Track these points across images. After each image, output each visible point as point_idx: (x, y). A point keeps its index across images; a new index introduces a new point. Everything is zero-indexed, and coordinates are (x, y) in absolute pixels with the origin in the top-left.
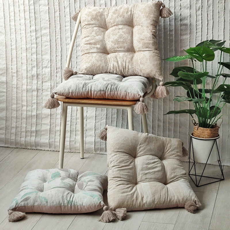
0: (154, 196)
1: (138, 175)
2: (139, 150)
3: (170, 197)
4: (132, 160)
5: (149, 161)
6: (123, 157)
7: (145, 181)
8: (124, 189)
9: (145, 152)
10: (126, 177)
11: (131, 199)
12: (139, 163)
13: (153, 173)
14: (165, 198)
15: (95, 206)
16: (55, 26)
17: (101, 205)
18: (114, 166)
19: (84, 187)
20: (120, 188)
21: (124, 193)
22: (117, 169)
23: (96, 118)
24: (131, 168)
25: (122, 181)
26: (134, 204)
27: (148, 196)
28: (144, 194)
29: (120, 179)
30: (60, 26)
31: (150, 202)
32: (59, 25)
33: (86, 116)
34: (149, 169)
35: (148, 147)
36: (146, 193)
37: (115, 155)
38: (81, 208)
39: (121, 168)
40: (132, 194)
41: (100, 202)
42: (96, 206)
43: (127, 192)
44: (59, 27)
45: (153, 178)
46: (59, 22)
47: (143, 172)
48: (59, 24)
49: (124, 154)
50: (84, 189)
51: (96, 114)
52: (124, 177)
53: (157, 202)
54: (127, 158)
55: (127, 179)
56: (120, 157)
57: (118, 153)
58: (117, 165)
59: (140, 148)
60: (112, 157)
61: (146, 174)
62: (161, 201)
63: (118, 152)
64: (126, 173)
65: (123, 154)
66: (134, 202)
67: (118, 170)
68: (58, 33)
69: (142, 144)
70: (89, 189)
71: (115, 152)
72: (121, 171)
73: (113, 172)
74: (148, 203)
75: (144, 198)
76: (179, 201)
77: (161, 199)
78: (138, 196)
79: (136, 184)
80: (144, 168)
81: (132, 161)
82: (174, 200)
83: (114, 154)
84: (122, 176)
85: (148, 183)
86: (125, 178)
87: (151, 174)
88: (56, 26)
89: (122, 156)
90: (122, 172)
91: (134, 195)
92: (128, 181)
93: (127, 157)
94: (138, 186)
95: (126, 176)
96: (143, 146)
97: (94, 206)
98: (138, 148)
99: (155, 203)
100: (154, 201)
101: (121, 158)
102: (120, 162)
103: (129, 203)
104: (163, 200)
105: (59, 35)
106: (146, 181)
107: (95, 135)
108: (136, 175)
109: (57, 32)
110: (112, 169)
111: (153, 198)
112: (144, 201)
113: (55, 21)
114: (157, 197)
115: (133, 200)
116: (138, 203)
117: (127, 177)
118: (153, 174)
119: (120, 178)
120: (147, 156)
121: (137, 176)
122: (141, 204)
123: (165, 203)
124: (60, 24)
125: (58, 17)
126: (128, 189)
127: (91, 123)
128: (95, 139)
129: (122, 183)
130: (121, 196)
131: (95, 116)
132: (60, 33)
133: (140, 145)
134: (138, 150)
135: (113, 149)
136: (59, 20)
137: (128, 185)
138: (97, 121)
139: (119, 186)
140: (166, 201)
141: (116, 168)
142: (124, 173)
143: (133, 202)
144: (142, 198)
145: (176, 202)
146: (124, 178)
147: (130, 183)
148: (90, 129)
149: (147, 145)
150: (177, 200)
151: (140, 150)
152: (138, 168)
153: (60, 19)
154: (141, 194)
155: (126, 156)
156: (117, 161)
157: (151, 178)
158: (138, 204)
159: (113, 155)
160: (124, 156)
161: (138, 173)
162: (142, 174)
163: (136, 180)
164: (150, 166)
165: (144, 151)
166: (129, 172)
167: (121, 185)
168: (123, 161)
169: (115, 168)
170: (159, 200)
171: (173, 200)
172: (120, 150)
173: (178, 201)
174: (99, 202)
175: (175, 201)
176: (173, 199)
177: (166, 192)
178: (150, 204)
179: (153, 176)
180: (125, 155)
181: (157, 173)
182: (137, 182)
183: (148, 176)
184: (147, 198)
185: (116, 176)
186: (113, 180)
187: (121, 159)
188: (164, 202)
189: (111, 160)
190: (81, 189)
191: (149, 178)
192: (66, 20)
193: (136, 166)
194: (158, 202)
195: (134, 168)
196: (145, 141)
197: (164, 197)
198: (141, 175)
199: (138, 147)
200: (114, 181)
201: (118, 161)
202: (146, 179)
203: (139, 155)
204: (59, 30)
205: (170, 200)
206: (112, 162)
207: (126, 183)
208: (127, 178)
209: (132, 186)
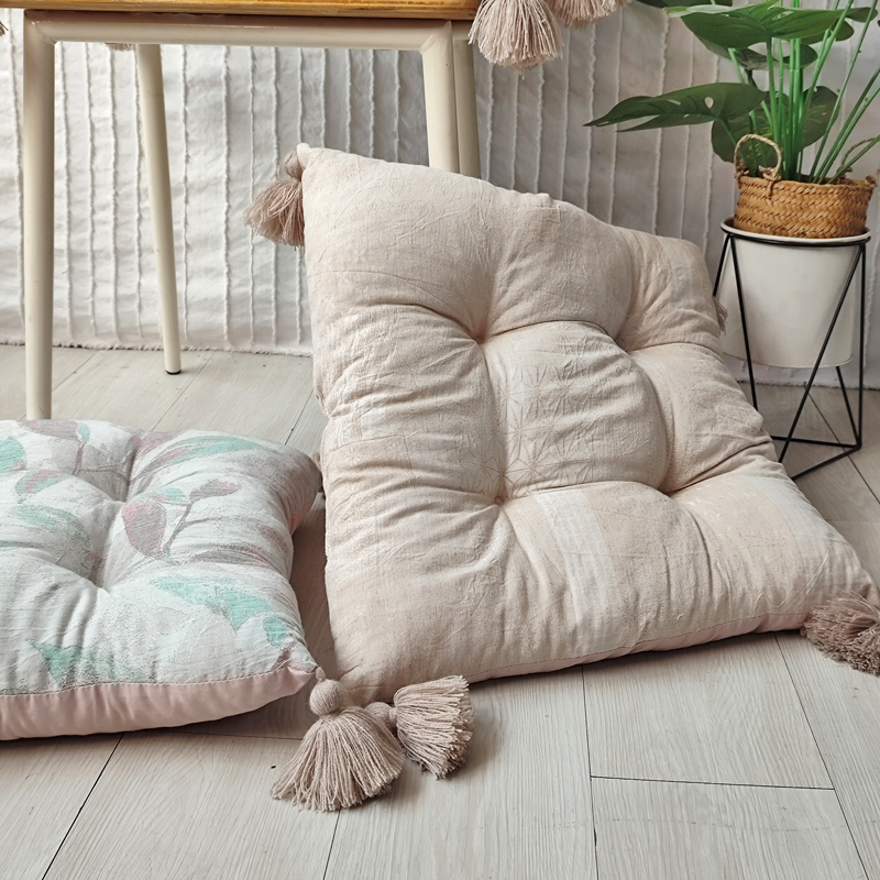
0: (631, 576)
1: (511, 446)
2: (505, 292)
3: (725, 576)
4: (468, 351)
5: (572, 357)
6: (415, 336)
7: (556, 483)
8: (437, 539)
9: (542, 306)
10: (440, 459)
11: (490, 606)
12: (511, 373)
13: (603, 427)
14: (697, 585)
15: (248, 684)
17: (288, 676)
18: (361, 394)
19: (168, 532)
20: (410, 534)
21: (437, 565)
22: (381, 410)
23: (232, 190)
24: (471, 400)
25: (422, 490)
26: (508, 635)
27: (593, 581)
28: (568, 570)
29: (404, 475)
31: (611, 620)
33: (186, 178)
34: (579, 402)
35: (560, 276)
36: (580, 556)
37: (363, 322)
38: (143, 697)
39: (408, 405)
40: (489, 571)
41: (285, 655)
42: (257, 682)
43: (457, 560)
45: (604, 462)
47: (545, 423)
49: (423, 317)
50: (167, 549)
51: (228, 171)
52: (429, 458)
53: (651, 615)
54: (441, 340)
55: (451, 471)
56: (399, 334)
57: (385, 307)
58: (380, 389)
59: (513, 276)
60: (348, 333)
61: (562, 435)
62: (674, 609)
63: (379, 302)
64: (440, 437)
65: (413, 315)
66: (507, 628)
67: (390, 419)
69: (525, 256)
70: (199, 546)
71: (361, 303)
72: (411, 424)
73: (358, 430)
74: (596, 624)
75: (567, 596)
76: (778, 597)
77: (673, 590)
78: (530, 583)
79: (501, 498)
80: (546, 398)
81: (472, 356)
82: (750, 596)
83: (355, 318)
84: (415, 456)
85: (575, 494)
86: (439, 464)
87: (588, 437)
89: (413, 329)
90: (417, 432)
91: (503, 574)
92: (458, 484)
93: (439, 333)
94: (516, 511)
95: (444, 456)
96: (530, 268)
97: (236, 684)
98: (498, 282)
99: (642, 624)
100: (632, 613)
101: (404, 338)
102: (402, 366)
103: (478, 634)
104: (689, 598)
106: (564, 482)
107: (228, 266)
108: (503, 444)
110: (346, 411)
111: (629, 592)
112: (575, 616)
114: (647, 582)
115: (503, 615)
116: (537, 628)
117: (449, 460)
118: (601, 435)
119: (408, 465)
120: (554, 325)
121: (505, 454)
122: (555, 637)
123: (696, 618)
126: (461, 538)
127: (206, 211)
128: (229, 286)
129: (422, 501)
130: (425, 591)
131: (224, 180)
133: (513, 258)
134: (498, 290)
135: (346, 287)
137: (455, 509)
138: (235, 202)
139: (403, 523)
140: (704, 601)
141: (376, 404)
142: (432, 437)
143: (503, 625)
144: (560, 594)
145: (763, 603)
146: (433, 469)
147: (467, 499)
148: (207, 242)
149: (551, 260)
150: (764, 589)
151: (516, 289)
152: (511, 403)
154: (550, 568)
155: (437, 325)
156: (379, 359)
157: (593, 463)
158: (537, 638)
159: (349, 320)
160: (422, 329)
161: (511, 430)
162: (537, 435)
163: (503, 474)
164: (580, 385)
165: (538, 294)
166: (457, 430)
167: (418, 516)
168: (420, 357)
169: (369, 406)
170: (664, 597)
171: (744, 594)
172: (395, 293)
173: (770, 597)
174: (277, 653)
175: (752, 602)
176: (740, 590)
177: (696, 548)
178: (610, 629)
179: (603, 448)
180: (427, 323)
181: (622, 428)
182: (509, 485)
183: (577, 449)
184: (587, 594)
185: (381, 456)
186: (362, 483)
187: (407, 347)
188: (692, 610)
189: (340, 352)
190: (148, 553)
191: (582, 462)
193: (496, 389)
194: (657, 617)
195: (488, 402)
196: (541, 237)
197: (692, 581)
198: (531, 446)
199: (502, 273)
200: (366, 488)
201: (387, 362)
202: (564, 465)
203: (504, 321)
205: (726, 598)
206: (347, 365)
207: (447, 501)
208: (447, 466)
209: (486, 516)
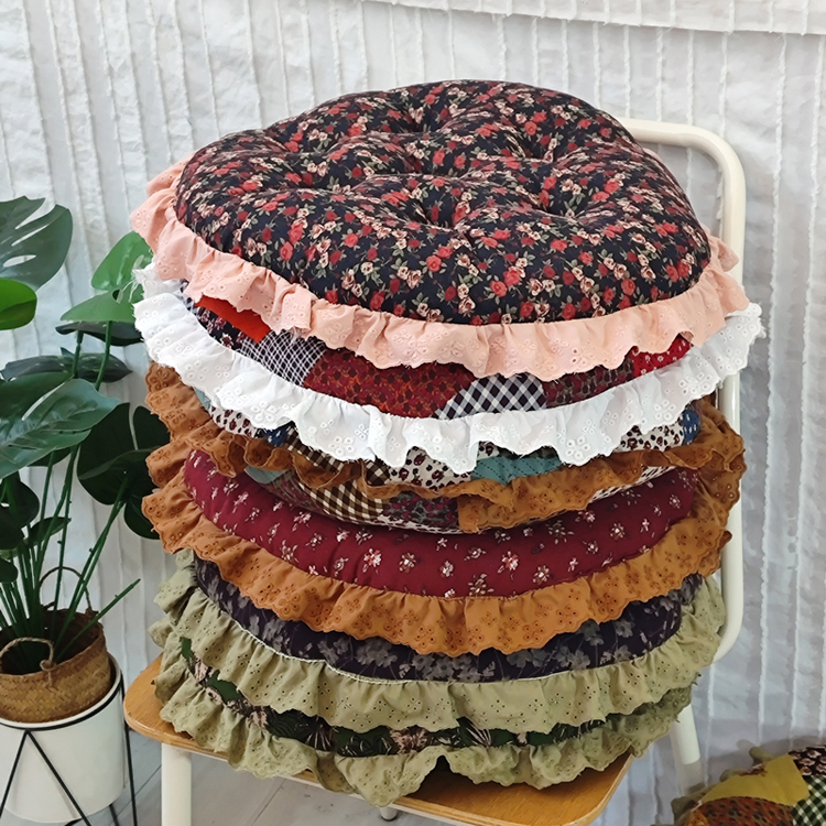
16: (76, 164)
30: (99, 164)
32: (93, 160)
44: (94, 172)
46: (89, 147)
48: (94, 155)
68: (93, 202)
88: (82, 164)
105: (100, 209)
109: (89, 194)
113: (72, 138)
124: (98, 156)
125: (84, 120)
132: (99, 198)
136: (89, 136)
153: (94, 131)
192: (125, 139)
204: (98, 189)
